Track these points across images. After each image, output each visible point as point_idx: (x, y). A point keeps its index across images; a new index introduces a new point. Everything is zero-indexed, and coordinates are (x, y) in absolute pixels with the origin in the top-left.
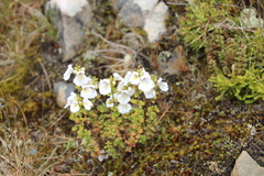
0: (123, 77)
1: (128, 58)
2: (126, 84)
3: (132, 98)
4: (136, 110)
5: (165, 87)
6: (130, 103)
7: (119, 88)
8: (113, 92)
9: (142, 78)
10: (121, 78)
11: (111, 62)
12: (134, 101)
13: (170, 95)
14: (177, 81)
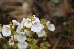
0: (20, 22)
1: (25, 6)
2: (22, 27)
3: (27, 37)
4: (31, 46)
5: (52, 28)
6: (26, 41)
7: (17, 31)
8: (13, 34)
9: (33, 22)
10: (18, 23)
11: (13, 10)
12: (29, 40)
13: (59, 33)
14: (64, 21)
